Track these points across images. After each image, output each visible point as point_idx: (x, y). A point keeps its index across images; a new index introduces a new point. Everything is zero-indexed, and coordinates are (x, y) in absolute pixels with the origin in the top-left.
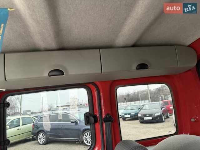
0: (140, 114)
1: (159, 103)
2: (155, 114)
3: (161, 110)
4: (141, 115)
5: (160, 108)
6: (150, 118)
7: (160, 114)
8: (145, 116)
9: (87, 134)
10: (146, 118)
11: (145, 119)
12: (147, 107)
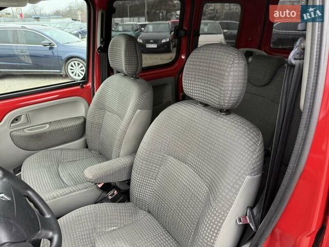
0: (140, 39)
1: (168, 24)
2: (162, 40)
3: (169, 35)
4: (142, 40)
5: (169, 32)
6: (155, 46)
7: (168, 40)
8: (148, 42)
9: (75, 64)
10: (149, 46)
11: (147, 47)
12: (150, 28)
